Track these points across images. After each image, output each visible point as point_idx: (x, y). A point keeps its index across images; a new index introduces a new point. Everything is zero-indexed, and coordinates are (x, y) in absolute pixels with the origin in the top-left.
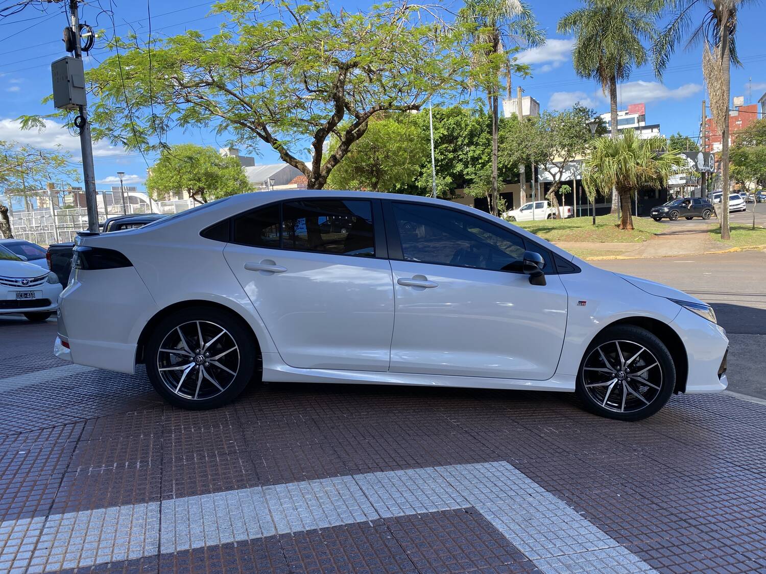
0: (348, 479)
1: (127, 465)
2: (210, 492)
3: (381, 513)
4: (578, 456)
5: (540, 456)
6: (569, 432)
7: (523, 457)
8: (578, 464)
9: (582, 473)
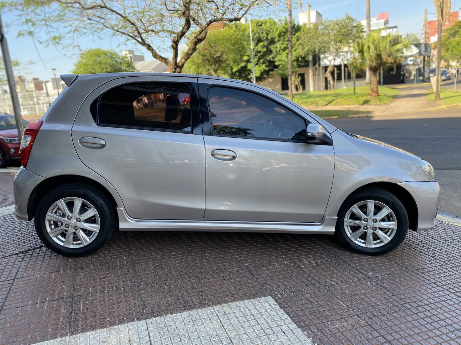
4: (327, 287)
5: (298, 289)
6: (323, 262)
7: (285, 291)
8: (326, 295)
9: (328, 305)
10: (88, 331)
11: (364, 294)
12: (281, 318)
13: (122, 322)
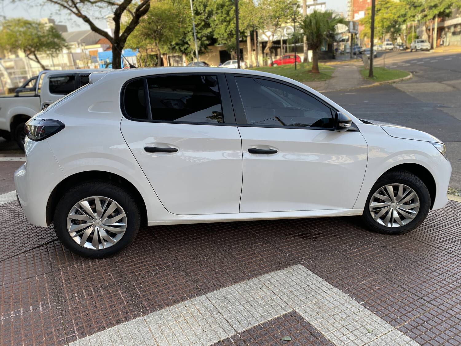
0: (203, 297)
1: (31, 309)
2: (104, 329)
3: (236, 329)
5: (320, 256)
7: (310, 259)
9: (349, 267)
12: (318, 281)
13: (184, 299)
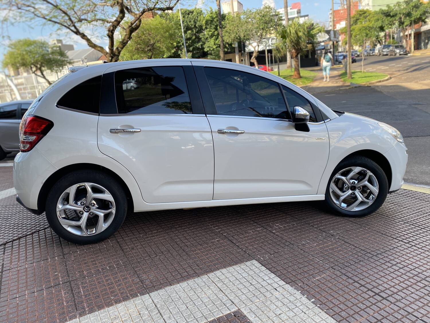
0: (146, 297)
4: (300, 247)
5: (277, 251)
6: (290, 226)
7: (266, 254)
8: (301, 254)
9: (306, 262)
10: (96, 311)
11: (332, 249)
12: (270, 277)
13: (126, 299)
